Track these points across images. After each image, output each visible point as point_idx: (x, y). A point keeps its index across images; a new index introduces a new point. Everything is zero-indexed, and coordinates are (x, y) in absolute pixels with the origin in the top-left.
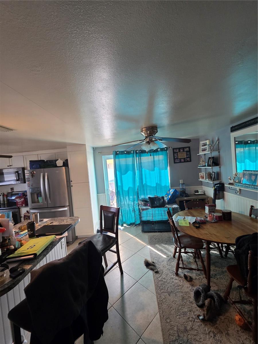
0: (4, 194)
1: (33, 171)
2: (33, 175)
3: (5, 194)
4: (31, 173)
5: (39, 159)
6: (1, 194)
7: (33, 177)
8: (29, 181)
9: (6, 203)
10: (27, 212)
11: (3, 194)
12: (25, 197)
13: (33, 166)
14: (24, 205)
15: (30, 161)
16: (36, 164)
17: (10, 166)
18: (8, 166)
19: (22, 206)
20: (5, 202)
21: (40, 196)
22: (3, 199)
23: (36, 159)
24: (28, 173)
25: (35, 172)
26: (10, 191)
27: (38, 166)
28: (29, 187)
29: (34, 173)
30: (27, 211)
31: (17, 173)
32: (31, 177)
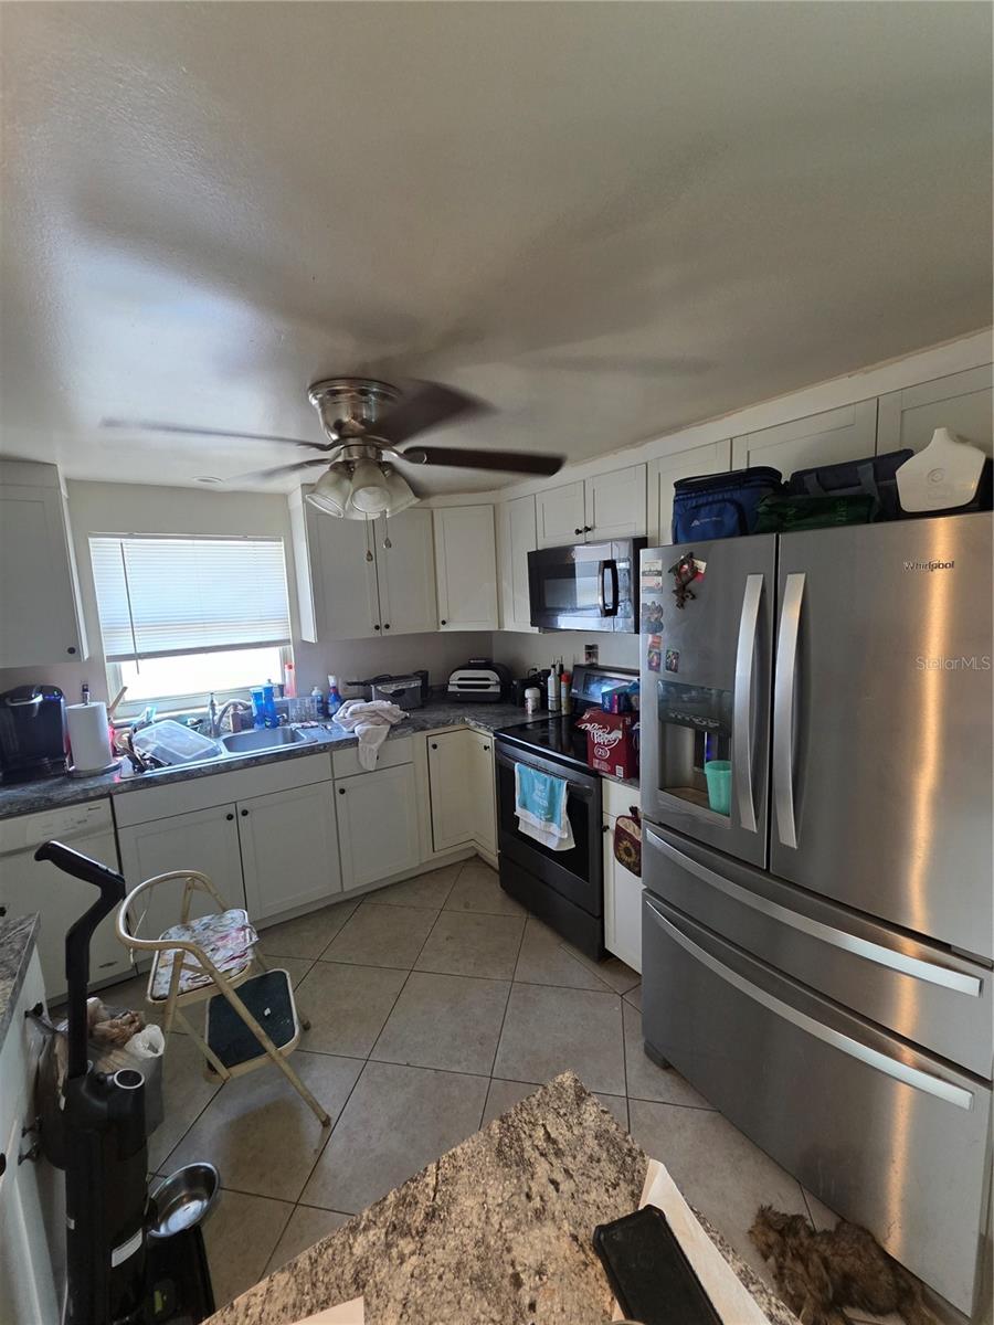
0: (561, 666)
1: (691, 556)
2: (684, 587)
3: (565, 668)
4: (676, 570)
5: (740, 465)
6: (554, 666)
7: (689, 601)
8: (656, 628)
9: (564, 712)
10: (630, 814)
11: (558, 667)
12: (628, 721)
13: (696, 523)
14: (620, 770)
15: (678, 485)
16: (716, 507)
17: (587, 529)
18: (578, 532)
19: (613, 772)
20: (561, 706)
21: (715, 752)
22: (556, 692)
23: (718, 467)
24: (659, 573)
25: (702, 565)
26: (583, 661)
27: (730, 519)
28: (652, 673)
29: (695, 571)
30: (634, 810)
31: (608, 572)
32: (669, 602)
